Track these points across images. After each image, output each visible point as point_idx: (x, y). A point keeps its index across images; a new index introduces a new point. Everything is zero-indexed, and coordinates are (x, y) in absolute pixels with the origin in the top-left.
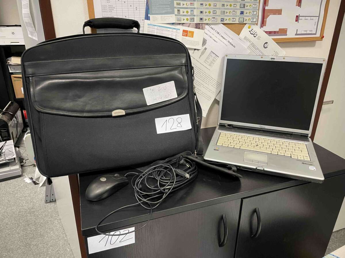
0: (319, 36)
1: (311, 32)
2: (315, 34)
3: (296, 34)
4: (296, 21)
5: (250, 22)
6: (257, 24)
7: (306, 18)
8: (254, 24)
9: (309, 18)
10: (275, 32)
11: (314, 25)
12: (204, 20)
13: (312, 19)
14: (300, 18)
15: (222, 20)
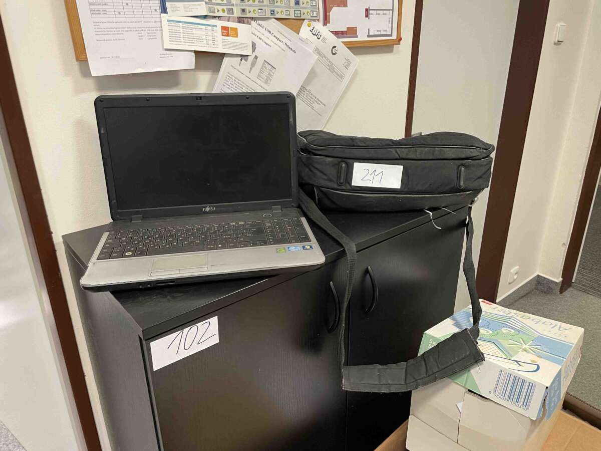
0: (396, 38)
1: (385, 33)
2: (391, 35)
3: (369, 36)
4: (367, 16)
5: (310, 18)
6: (318, 20)
7: (378, 12)
8: (314, 20)
9: (381, 12)
10: (342, 33)
11: (388, 22)
12: (248, 12)
13: (385, 14)
14: (371, 12)
15: (273, 12)
